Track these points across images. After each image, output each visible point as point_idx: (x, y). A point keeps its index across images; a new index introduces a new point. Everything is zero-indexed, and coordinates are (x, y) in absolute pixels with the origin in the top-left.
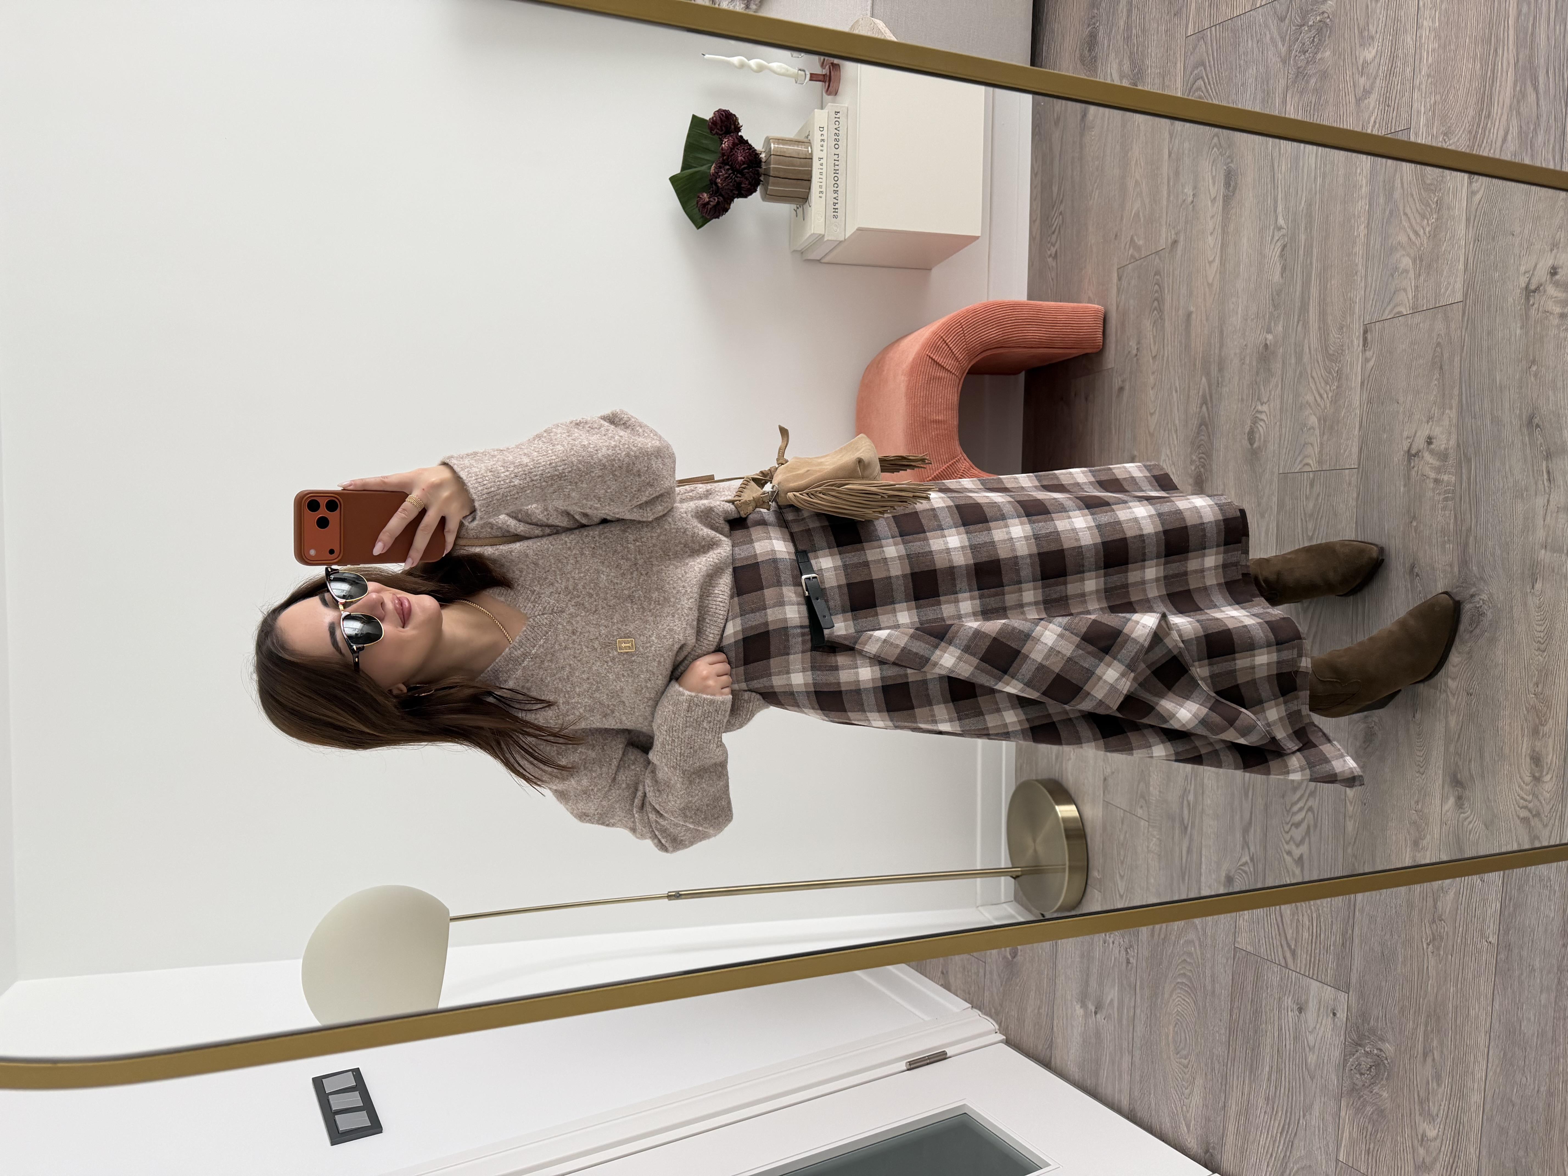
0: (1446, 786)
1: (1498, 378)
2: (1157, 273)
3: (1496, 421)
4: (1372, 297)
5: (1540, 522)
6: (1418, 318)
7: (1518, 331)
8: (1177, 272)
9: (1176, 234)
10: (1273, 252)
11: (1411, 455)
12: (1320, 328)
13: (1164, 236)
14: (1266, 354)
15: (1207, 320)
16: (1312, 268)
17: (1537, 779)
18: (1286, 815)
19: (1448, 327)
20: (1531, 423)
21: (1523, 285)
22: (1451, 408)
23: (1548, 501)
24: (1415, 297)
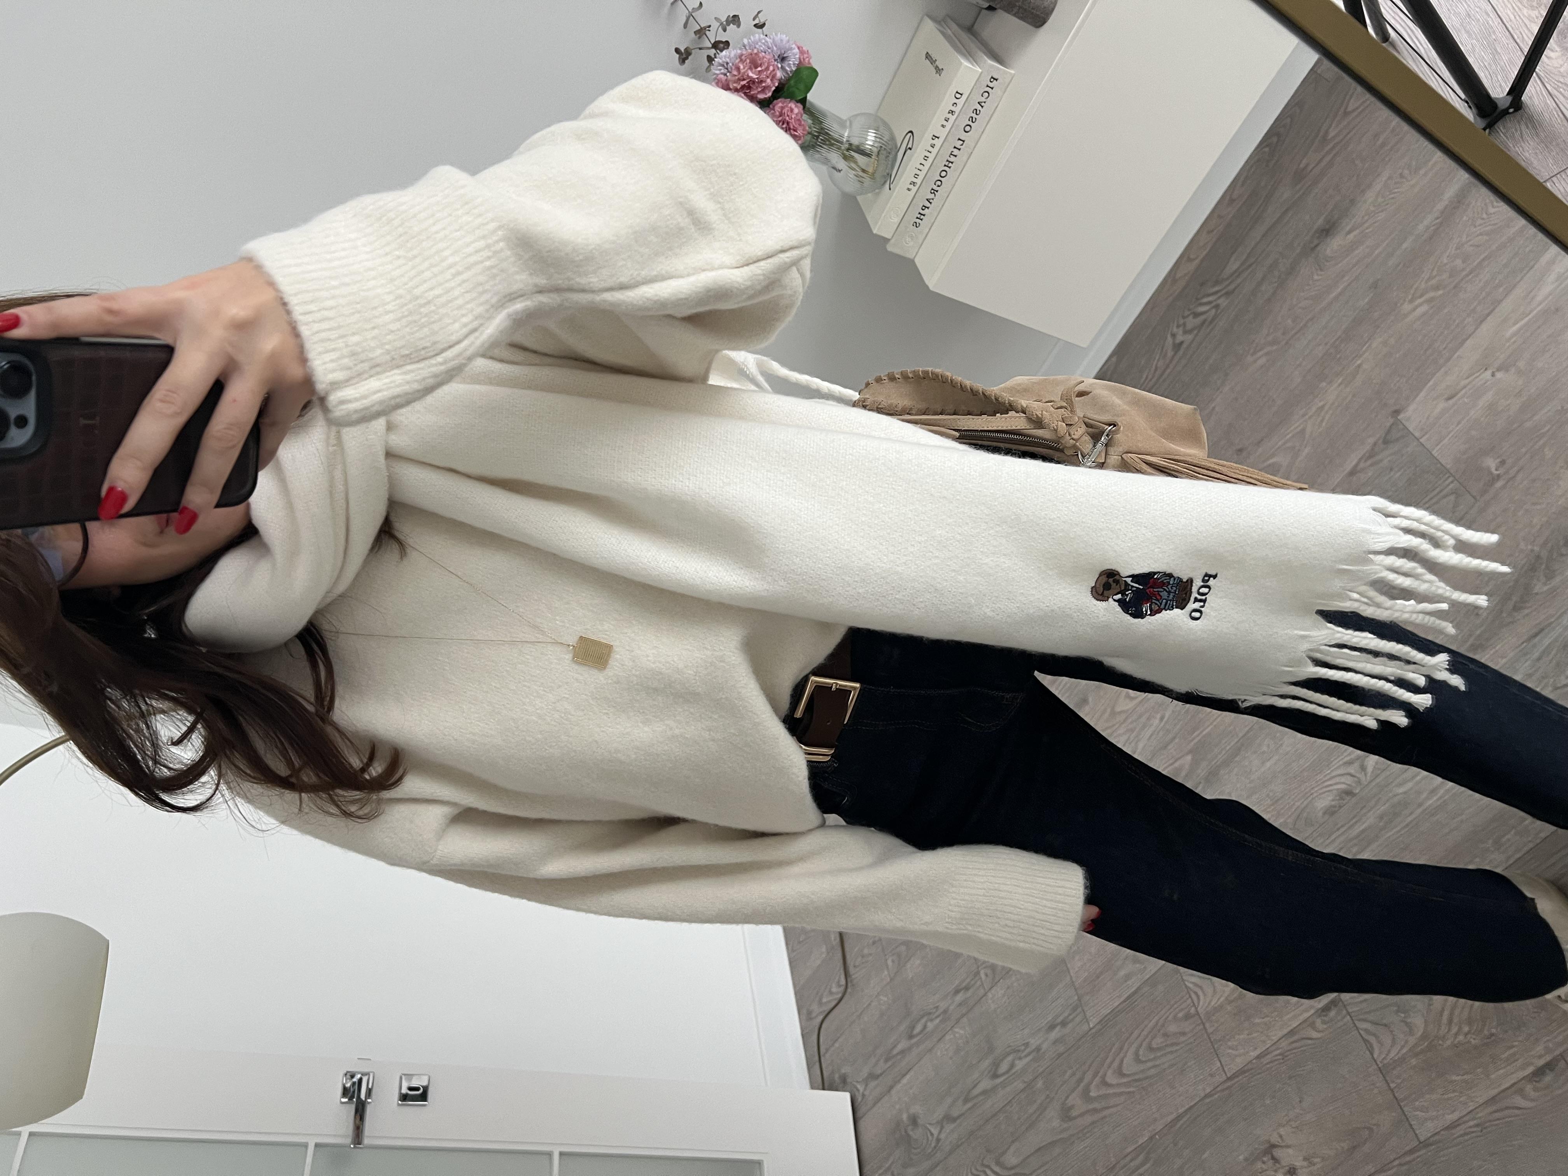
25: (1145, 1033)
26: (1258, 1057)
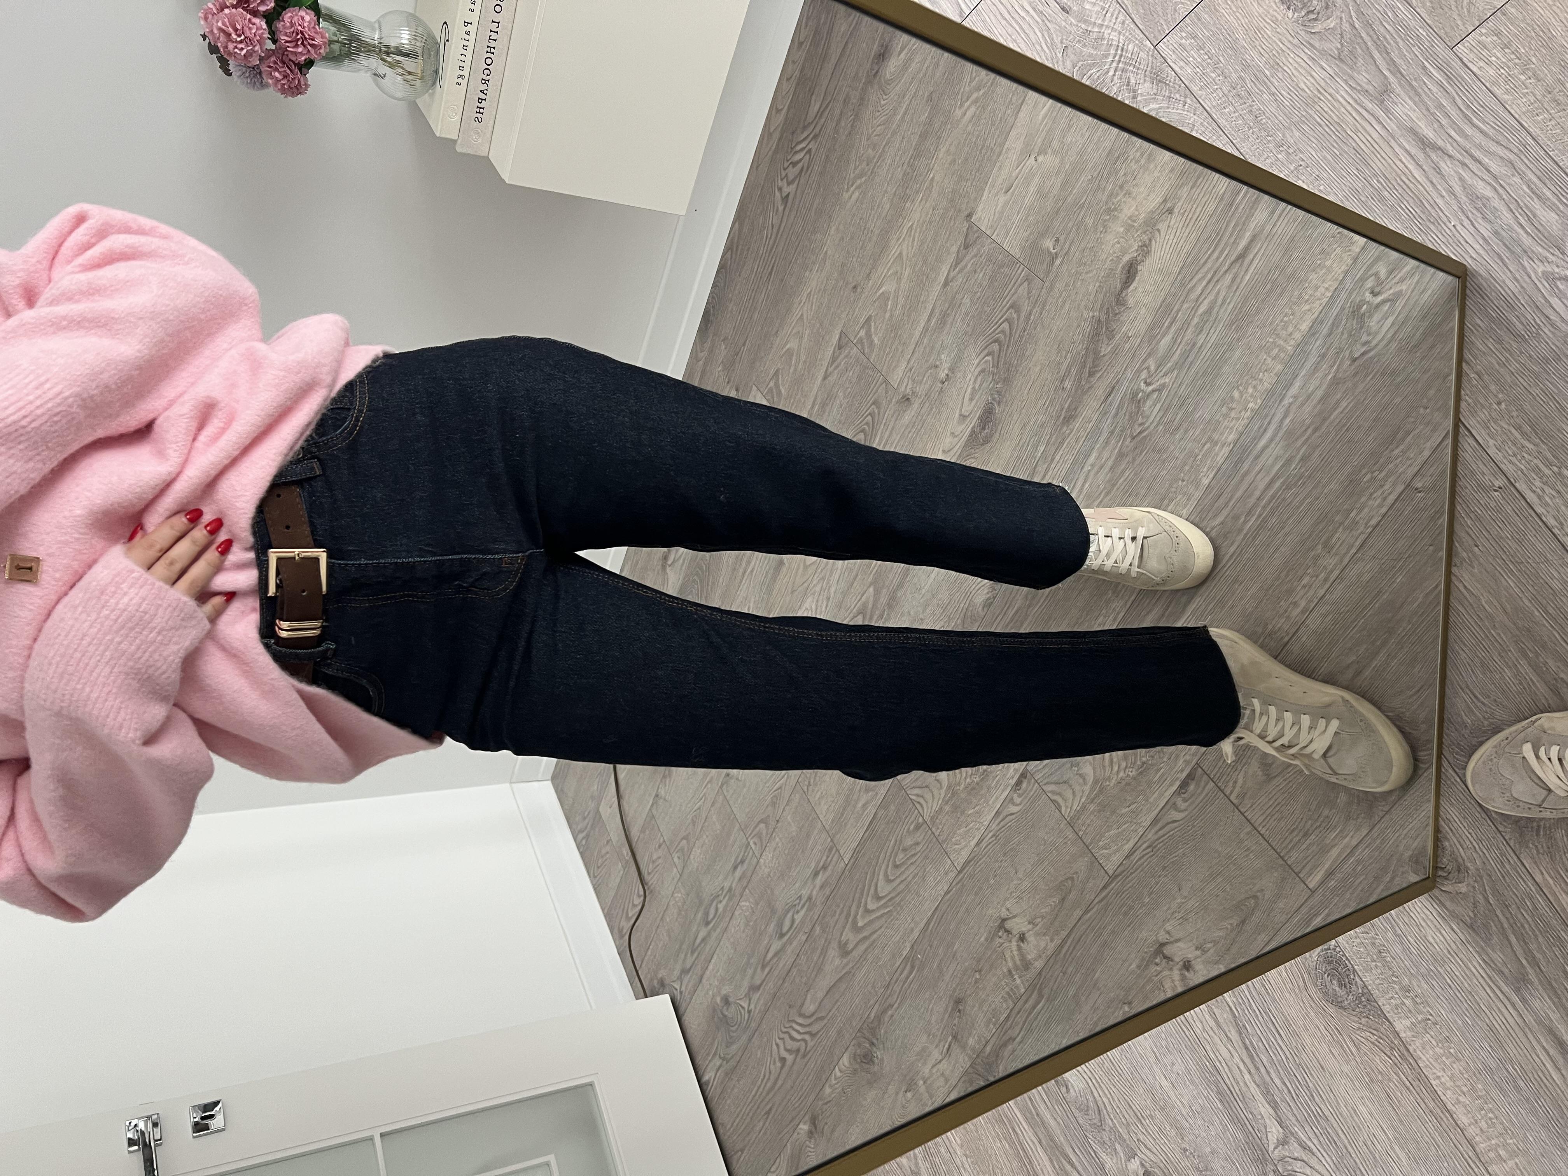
25: (888, 854)
26: (978, 844)
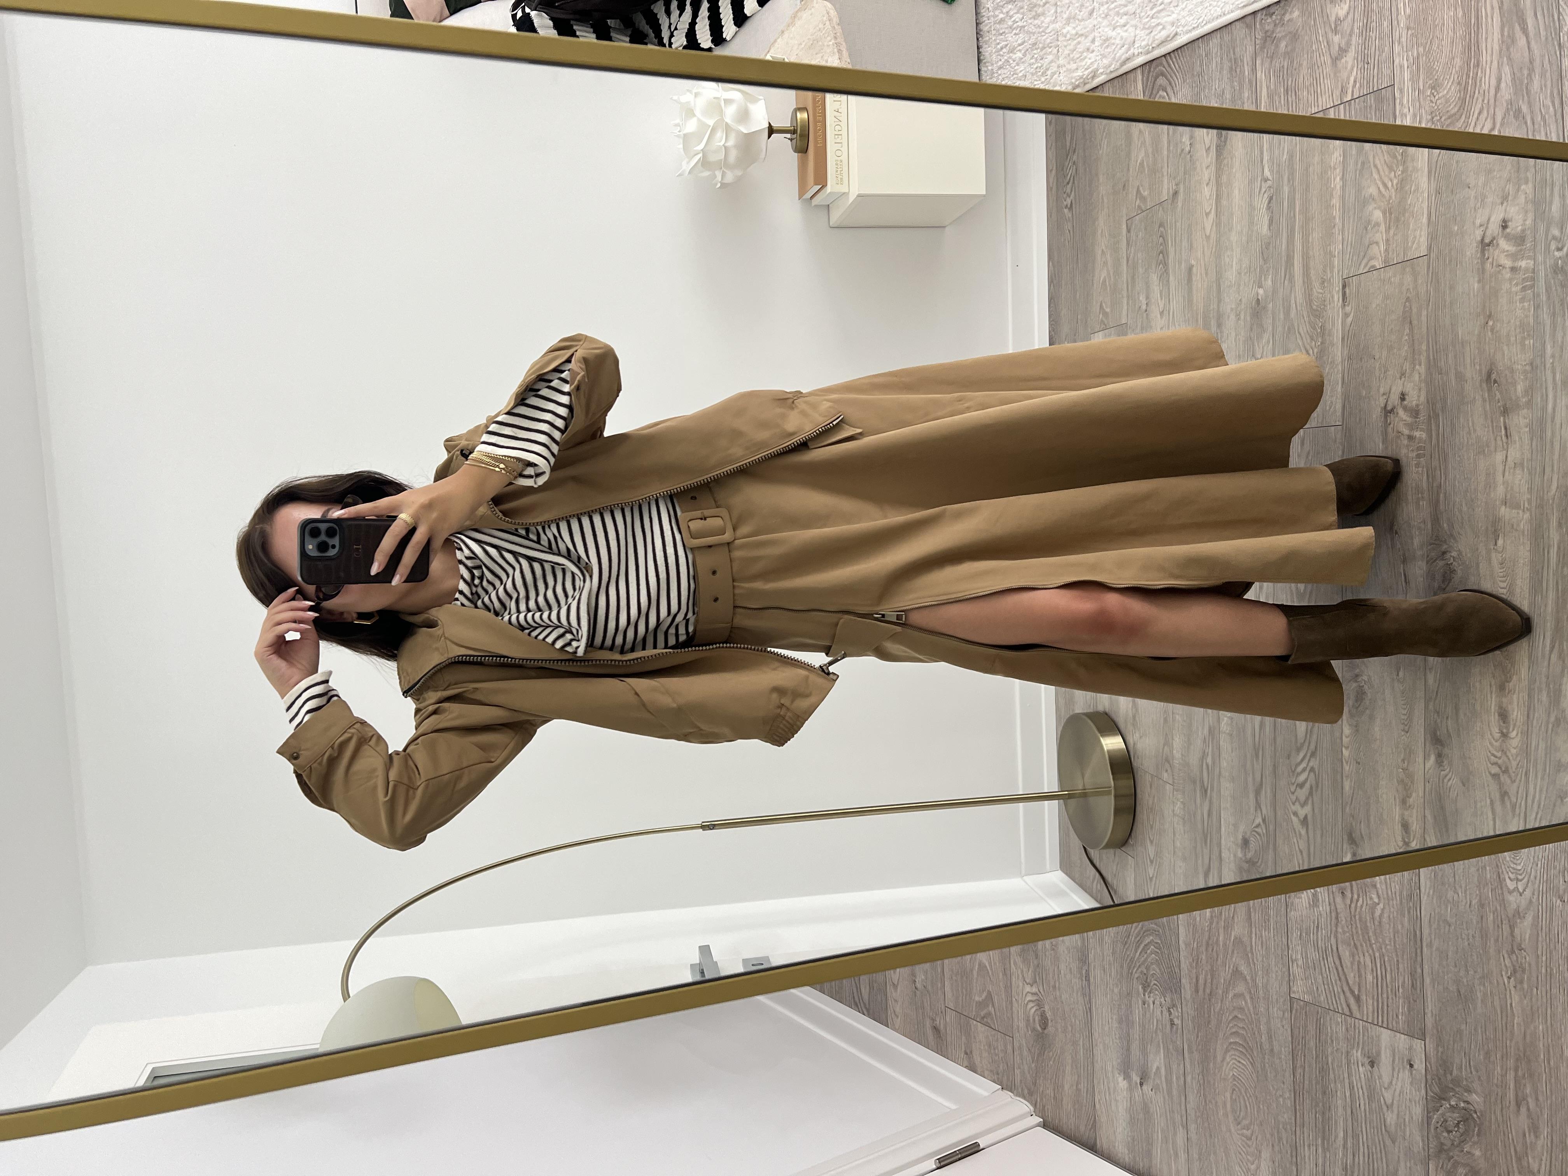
0: (1427, 745)
1: (1460, 333)
2: (1161, 225)
3: (1460, 377)
4: (1349, 251)
5: (1499, 479)
6: (1390, 272)
7: (1476, 285)
8: (1178, 224)
9: (1177, 185)
10: (1261, 203)
11: (1388, 412)
12: (1304, 282)
13: (1166, 187)
14: (1258, 309)
15: (1207, 274)
16: (1295, 221)
17: (1505, 735)
18: (1291, 774)
19: (1416, 280)
20: (1490, 378)
21: (1479, 238)
22: (1420, 365)
23: (1507, 457)
24: (1386, 250)
